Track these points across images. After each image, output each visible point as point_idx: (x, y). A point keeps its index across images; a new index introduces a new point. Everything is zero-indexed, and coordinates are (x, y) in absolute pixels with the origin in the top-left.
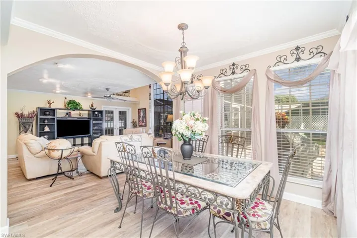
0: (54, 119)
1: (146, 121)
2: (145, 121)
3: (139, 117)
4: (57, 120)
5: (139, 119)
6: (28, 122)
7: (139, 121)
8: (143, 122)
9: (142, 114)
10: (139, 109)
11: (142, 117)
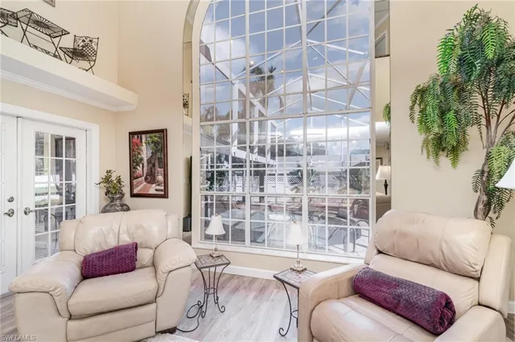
1: (166, 176)
2: (160, 178)
3: (134, 161)
5: (132, 168)
8: (151, 178)
9: (145, 153)
10: (132, 134)
11: (149, 161)
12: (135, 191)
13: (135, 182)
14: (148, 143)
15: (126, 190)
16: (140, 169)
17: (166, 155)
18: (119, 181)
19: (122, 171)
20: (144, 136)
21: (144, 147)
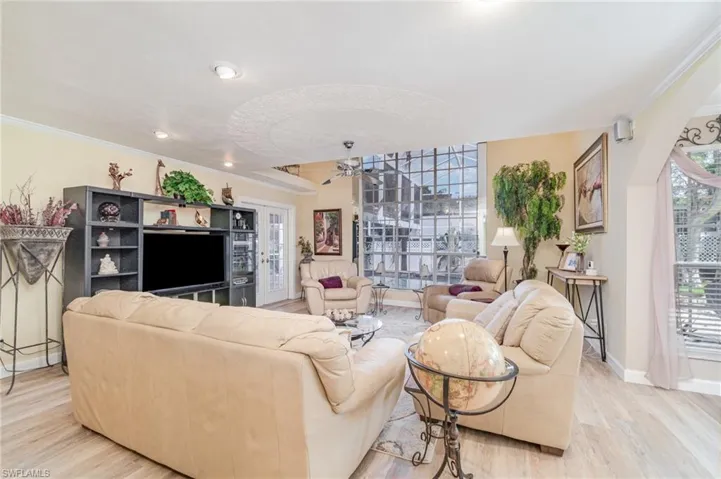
0: (136, 229)
1: (340, 241)
2: (337, 242)
3: (317, 231)
4: (145, 235)
5: (316, 235)
6: (47, 242)
7: (316, 241)
8: (330, 242)
9: (326, 224)
10: (316, 211)
11: (328, 231)
12: (318, 251)
13: (318, 244)
14: (327, 218)
15: (313, 250)
16: (321, 236)
17: (340, 226)
18: (308, 245)
19: (309, 238)
20: (324, 214)
21: (325, 221)
